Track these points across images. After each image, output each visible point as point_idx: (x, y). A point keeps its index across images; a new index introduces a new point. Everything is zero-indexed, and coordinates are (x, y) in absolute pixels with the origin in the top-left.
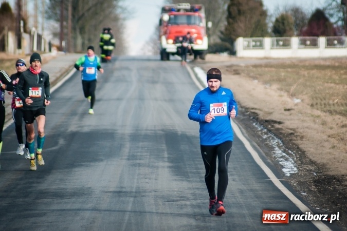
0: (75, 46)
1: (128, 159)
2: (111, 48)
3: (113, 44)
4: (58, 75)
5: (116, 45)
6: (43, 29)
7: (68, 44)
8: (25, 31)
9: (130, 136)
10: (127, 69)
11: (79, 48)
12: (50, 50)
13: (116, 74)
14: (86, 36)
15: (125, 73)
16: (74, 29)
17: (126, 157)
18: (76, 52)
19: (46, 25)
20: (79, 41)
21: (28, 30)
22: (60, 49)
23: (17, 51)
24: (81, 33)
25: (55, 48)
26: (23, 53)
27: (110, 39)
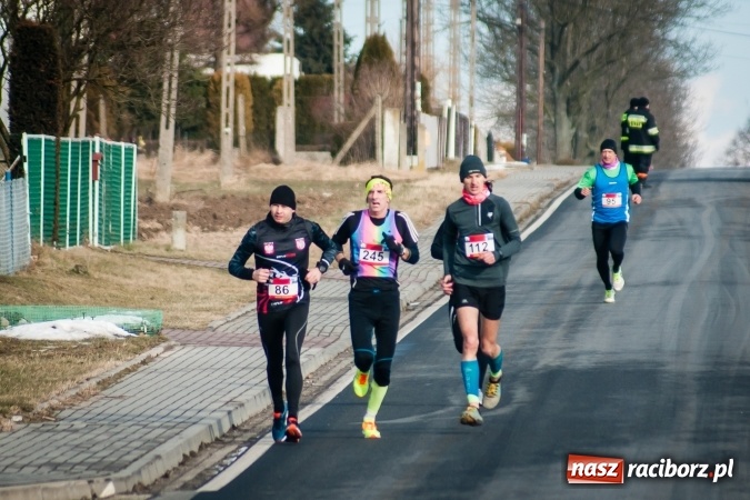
0: (554, 145)
1: (695, 440)
2: (647, 149)
3: (653, 141)
5: (661, 143)
6: (472, 104)
7: (535, 140)
8: (426, 109)
9: (699, 379)
11: (565, 150)
12: (491, 158)
13: (662, 217)
14: (583, 119)
15: (685, 213)
16: (552, 101)
17: (689, 436)
18: (558, 162)
19: (478, 93)
20: (566, 132)
21: (433, 106)
22: (515, 153)
23: (408, 160)
24: (568, 113)
25: (503, 152)
26: (421, 164)
27: (647, 126)
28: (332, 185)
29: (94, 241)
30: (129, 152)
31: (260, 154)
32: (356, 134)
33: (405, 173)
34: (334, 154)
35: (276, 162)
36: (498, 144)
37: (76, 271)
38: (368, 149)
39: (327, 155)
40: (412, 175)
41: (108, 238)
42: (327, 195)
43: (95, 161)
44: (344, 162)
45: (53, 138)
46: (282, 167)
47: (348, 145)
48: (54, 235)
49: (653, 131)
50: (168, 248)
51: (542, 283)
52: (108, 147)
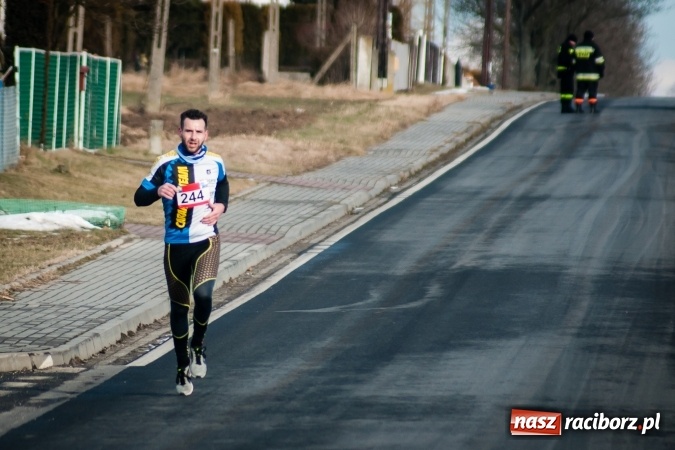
0: (520, 74)
2: (594, 77)
3: (599, 69)
4: (462, 139)
6: (445, 34)
8: (397, 37)
10: (626, 128)
11: (529, 77)
12: (458, 83)
13: (597, 139)
14: (546, 51)
15: (619, 137)
16: (518, 34)
18: (521, 88)
19: (452, 24)
20: (529, 62)
21: (406, 35)
22: (481, 79)
23: (378, 82)
24: (532, 45)
25: (471, 78)
26: (390, 87)
27: (594, 56)
28: (309, 102)
29: (79, 145)
30: (114, 66)
31: (247, 73)
32: (333, 58)
33: (375, 93)
34: (313, 75)
35: (261, 80)
36: (467, 71)
37: (59, 170)
38: (343, 72)
39: (306, 75)
40: (381, 95)
41: (92, 141)
42: (300, 110)
43: (82, 74)
44: (322, 82)
45: (43, 52)
46: (266, 86)
47: (326, 67)
48: (42, 137)
49: (600, 60)
50: (146, 153)
51: (477, 193)
52: (95, 62)
